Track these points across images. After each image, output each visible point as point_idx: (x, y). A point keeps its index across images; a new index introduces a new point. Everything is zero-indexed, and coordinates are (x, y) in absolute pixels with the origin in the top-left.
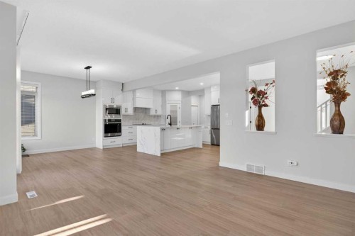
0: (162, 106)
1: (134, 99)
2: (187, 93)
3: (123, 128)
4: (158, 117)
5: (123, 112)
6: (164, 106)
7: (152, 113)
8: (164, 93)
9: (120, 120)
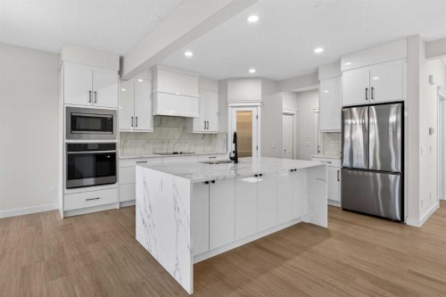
0: (219, 114)
1: (153, 96)
2: (273, 85)
3: (122, 166)
4: (212, 136)
5: (122, 125)
6: (223, 113)
7: (198, 127)
8: (222, 85)
9: (113, 146)
